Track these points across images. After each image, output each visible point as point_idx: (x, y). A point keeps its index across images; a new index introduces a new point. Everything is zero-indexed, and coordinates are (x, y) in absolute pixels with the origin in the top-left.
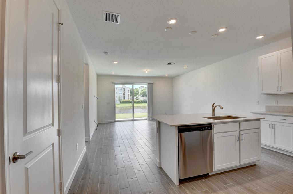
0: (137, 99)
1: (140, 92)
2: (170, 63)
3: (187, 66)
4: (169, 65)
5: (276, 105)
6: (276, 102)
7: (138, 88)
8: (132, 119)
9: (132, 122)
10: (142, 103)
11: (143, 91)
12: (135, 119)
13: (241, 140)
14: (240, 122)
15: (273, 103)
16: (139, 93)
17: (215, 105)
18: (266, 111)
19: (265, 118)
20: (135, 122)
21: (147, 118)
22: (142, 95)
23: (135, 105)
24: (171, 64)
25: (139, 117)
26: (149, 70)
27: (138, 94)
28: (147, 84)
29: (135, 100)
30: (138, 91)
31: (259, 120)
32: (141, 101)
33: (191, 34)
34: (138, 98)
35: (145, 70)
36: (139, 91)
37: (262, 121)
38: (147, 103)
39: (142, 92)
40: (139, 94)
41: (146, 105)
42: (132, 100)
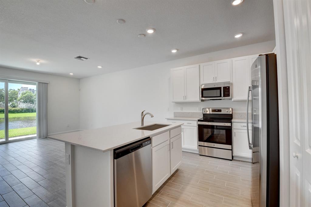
0: (14, 107)
1: (20, 96)
2: (80, 57)
3: (102, 66)
4: (78, 60)
5: (181, 111)
6: (181, 109)
7: (16, 90)
8: (4, 140)
9: (4, 145)
10: (23, 113)
11: (26, 94)
12: (10, 139)
13: (171, 148)
14: (170, 130)
15: (179, 110)
16: (17, 97)
17: (144, 113)
18: (174, 117)
19: (183, 124)
20: (10, 145)
21: (36, 135)
22: (23, 101)
23: (11, 116)
24: (82, 59)
25: (19, 136)
26: (42, 61)
27: (16, 99)
28: (37, 83)
29: (10, 108)
30: (15, 93)
31: (180, 126)
32: (22, 110)
33: (118, 21)
34: (16, 105)
35: (34, 60)
36: (17, 94)
37: (182, 127)
38: (35, 112)
39: (24, 95)
40: (19, 98)
41: (34, 115)
42: (4, 108)
